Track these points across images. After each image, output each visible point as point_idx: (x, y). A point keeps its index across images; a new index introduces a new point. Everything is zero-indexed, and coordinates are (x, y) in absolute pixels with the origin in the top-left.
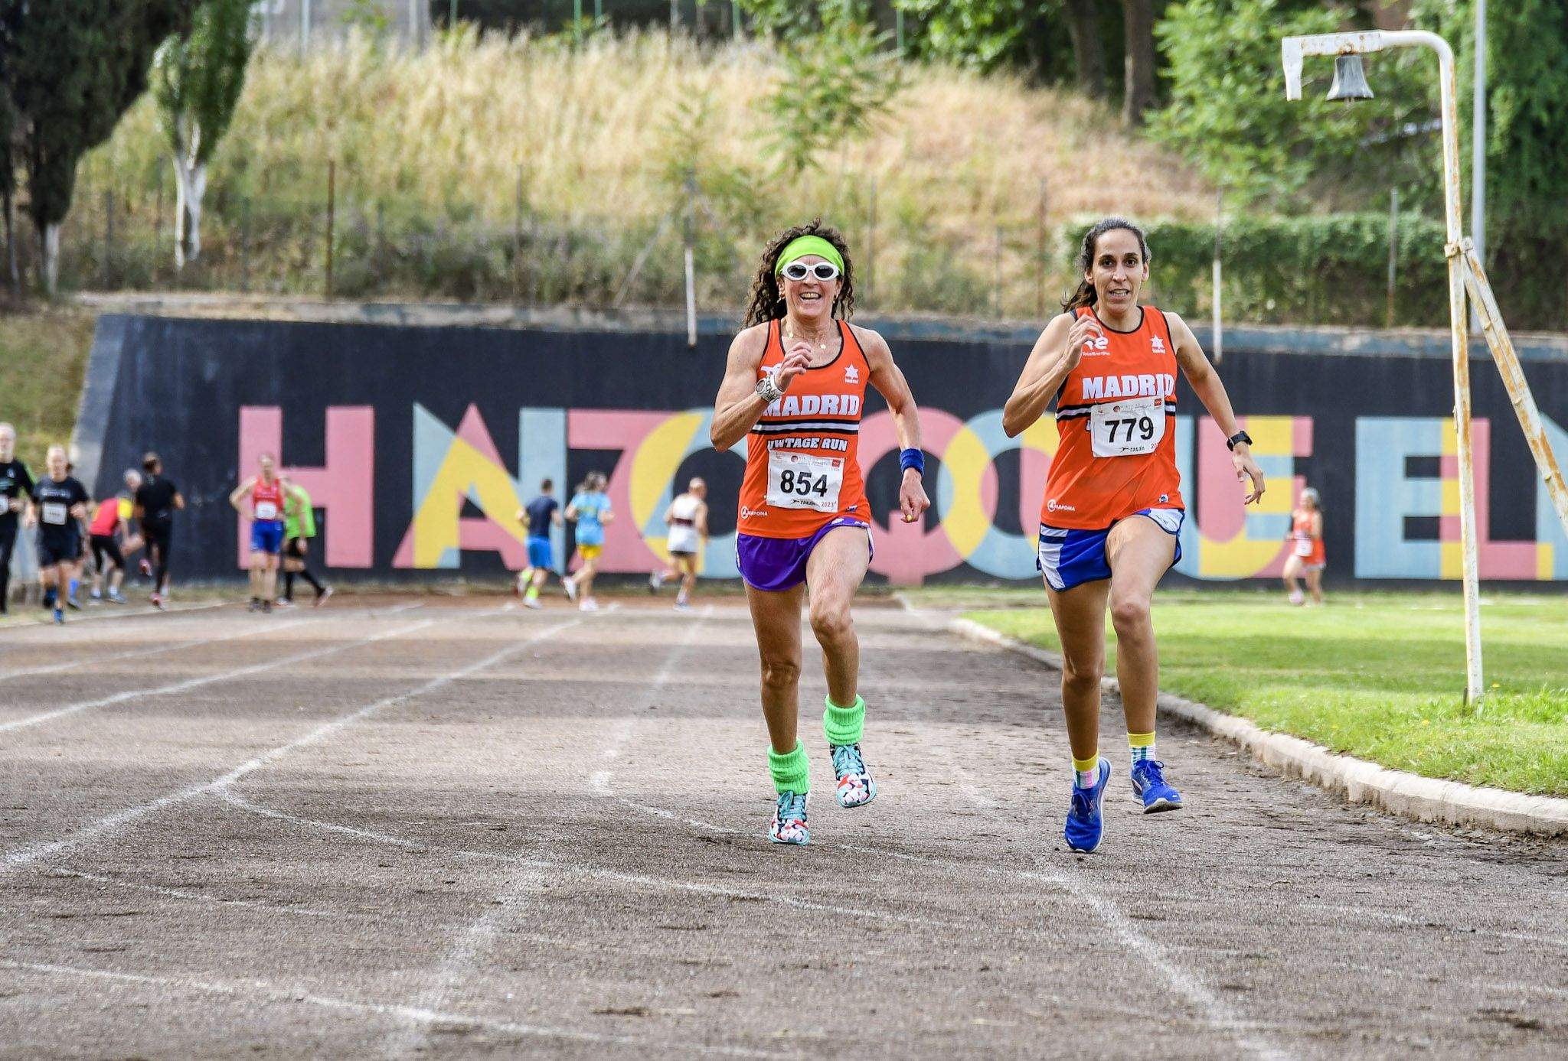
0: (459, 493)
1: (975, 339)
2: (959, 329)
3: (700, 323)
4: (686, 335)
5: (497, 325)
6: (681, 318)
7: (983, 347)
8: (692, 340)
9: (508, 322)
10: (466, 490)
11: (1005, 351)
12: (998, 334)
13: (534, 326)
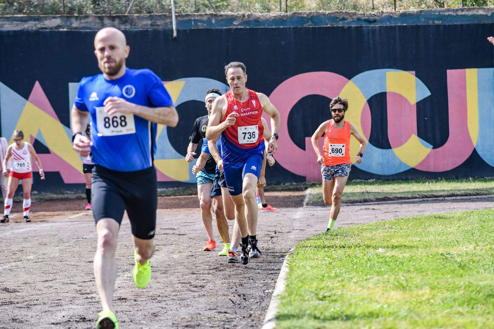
0: (31, 137)
1: (353, 26)
2: (344, 19)
3: (178, 23)
4: (172, 31)
5: (51, 28)
6: (168, 20)
7: (359, 29)
8: (175, 34)
9: (59, 27)
10: (35, 136)
11: (374, 31)
12: (368, 21)
13: (76, 28)
